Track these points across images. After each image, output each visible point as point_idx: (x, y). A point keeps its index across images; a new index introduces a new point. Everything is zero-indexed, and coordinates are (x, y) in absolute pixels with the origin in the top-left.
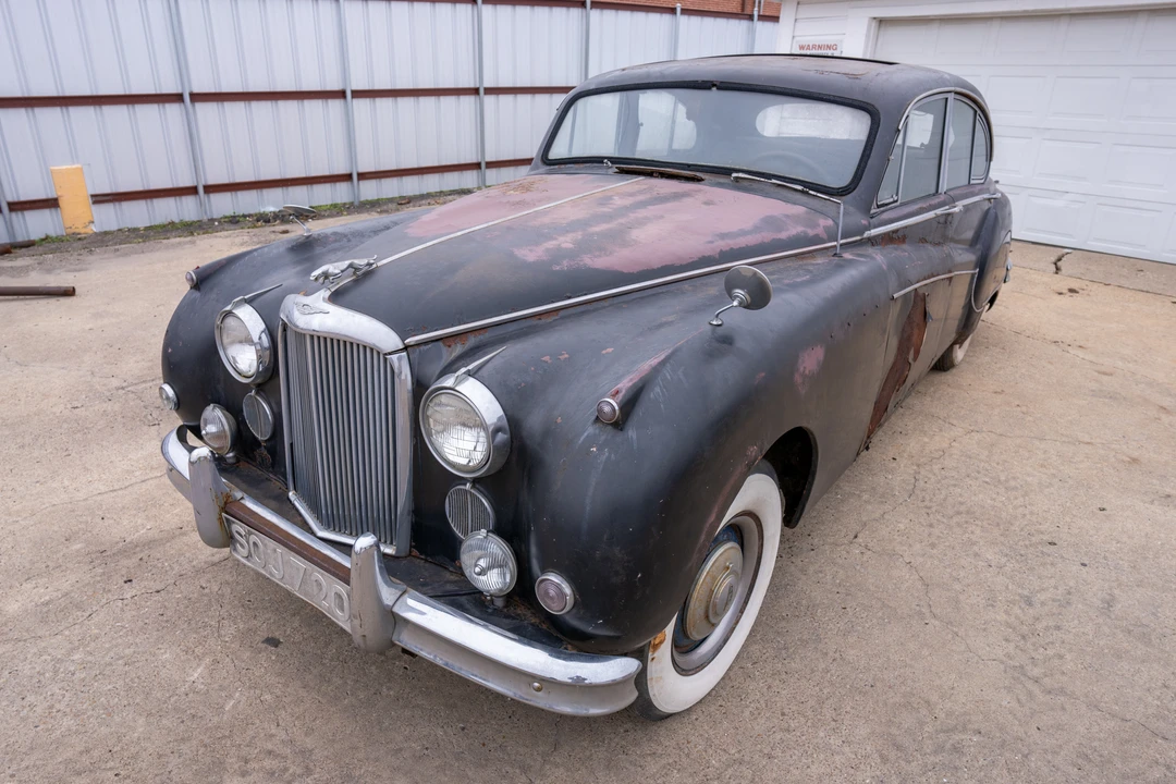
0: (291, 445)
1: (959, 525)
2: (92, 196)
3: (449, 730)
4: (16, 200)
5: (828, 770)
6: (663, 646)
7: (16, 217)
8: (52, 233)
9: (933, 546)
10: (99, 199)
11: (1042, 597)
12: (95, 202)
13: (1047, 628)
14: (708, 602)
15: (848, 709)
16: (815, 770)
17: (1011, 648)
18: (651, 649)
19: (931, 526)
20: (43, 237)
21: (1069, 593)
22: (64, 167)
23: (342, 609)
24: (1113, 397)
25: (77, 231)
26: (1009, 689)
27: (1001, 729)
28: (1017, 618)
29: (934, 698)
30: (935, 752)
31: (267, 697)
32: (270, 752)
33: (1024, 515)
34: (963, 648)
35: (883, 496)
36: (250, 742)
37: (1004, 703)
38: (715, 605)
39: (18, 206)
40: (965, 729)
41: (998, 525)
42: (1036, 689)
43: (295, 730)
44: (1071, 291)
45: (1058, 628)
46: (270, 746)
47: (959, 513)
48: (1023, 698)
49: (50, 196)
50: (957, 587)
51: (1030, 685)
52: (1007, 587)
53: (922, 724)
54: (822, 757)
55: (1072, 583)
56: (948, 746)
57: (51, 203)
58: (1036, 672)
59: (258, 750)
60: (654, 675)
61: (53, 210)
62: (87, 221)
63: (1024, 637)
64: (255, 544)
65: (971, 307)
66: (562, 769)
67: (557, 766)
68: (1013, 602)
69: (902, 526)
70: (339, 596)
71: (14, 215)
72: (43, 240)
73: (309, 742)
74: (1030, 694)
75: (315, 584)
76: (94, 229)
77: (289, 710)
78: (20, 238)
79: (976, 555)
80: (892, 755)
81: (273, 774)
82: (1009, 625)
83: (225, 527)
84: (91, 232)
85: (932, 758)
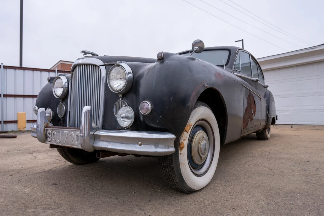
0: (70, 112)
1: (278, 160)
2: (27, 120)
3: (112, 199)
4: (6, 120)
5: (249, 202)
6: (184, 149)
7: (5, 125)
8: (14, 130)
9: (271, 163)
10: (29, 121)
11: (310, 170)
12: (27, 122)
13: (313, 175)
14: (198, 146)
15: (252, 191)
16: (243, 202)
17: (303, 178)
18: (180, 149)
19: (269, 160)
20: (11, 130)
21: (317, 168)
22: (21, 113)
23: (78, 141)
24: (316, 142)
25: (21, 130)
26: (306, 185)
27: (307, 192)
28: (302, 173)
29: (281, 188)
30: (285, 197)
31: (50, 194)
32: (46, 204)
33: (297, 158)
34: (287, 179)
35: (253, 157)
36: (40, 202)
37: (306, 188)
38: (201, 149)
39: (6, 122)
40: (294, 193)
41: (290, 159)
42: (315, 185)
43: (57, 200)
44: (297, 130)
45: (317, 174)
46: (47, 203)
47: (277, 158)
48: (312, 187)
49: (16, 120)
50: (281, 169)
51: (312, 184)
52: (297, 169)
53: (278, 192)
54: (245, 200)
55: (318, 167)
56: (289, 196)
57: (15, 122)
58: (314, 182)
59: (42, 203)
60: (182, 162)
61: (16, 124)
62: (24, 127)
63: (306, 176)
64: (54, 134)
65: (268, 115)
66: (151, 206)
67: (150, 205)
68: (301, 171)
69: (260, 161)
70: (77, 136)
71: (4, 124)
72: (11, 131)
73: (61, 202)
74: (314, 186)
75: (70, 137)
76: (26, 129)
77: (56, 196)
78: (5, 130)
79: (285, 164)
80: (271, 198)
81: (46, 208)
82: (300, 174)
83: (45, 131)
84: (25, 130)
85: (285, 199)
